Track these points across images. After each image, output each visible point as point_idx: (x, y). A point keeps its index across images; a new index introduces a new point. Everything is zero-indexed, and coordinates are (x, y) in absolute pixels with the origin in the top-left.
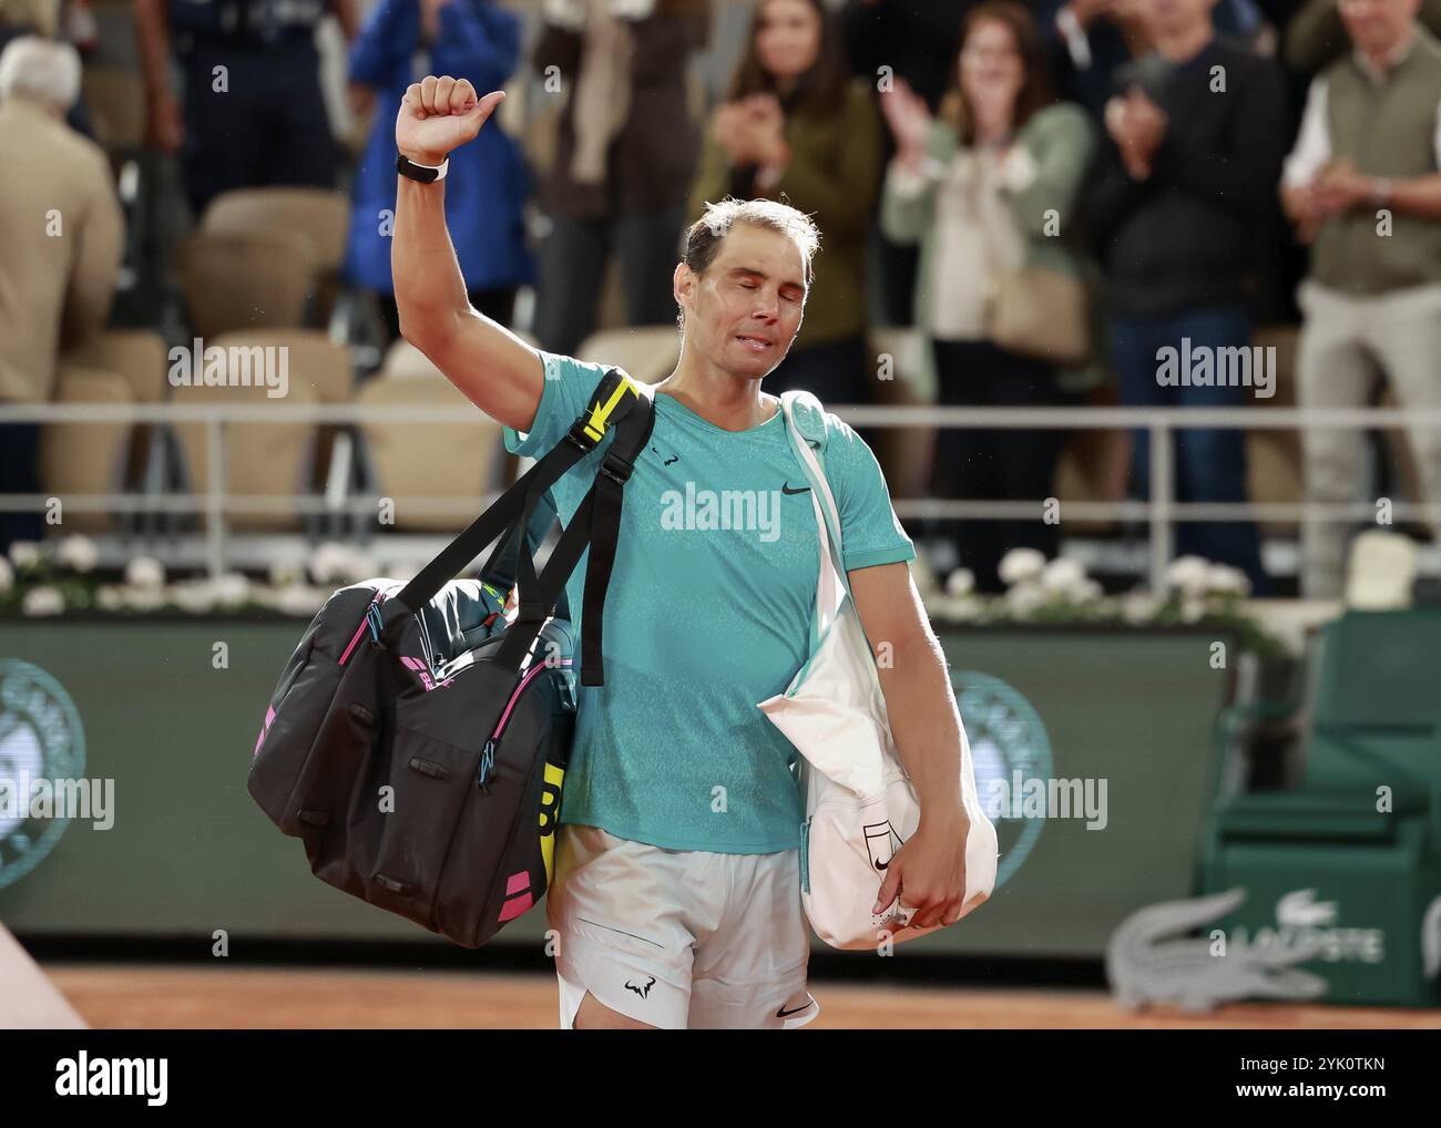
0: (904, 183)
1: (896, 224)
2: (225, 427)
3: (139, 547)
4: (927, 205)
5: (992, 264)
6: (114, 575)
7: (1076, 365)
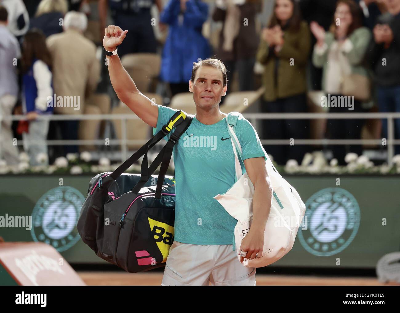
0: (319, 50)
1: (316, 62)
2: (127, 121)
3: (102, 155)
4: (325, 57)
5: (342, 73)
6: (96, 163)
7: (367, 101)
